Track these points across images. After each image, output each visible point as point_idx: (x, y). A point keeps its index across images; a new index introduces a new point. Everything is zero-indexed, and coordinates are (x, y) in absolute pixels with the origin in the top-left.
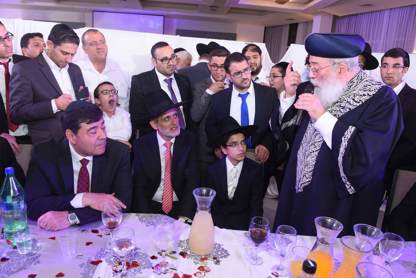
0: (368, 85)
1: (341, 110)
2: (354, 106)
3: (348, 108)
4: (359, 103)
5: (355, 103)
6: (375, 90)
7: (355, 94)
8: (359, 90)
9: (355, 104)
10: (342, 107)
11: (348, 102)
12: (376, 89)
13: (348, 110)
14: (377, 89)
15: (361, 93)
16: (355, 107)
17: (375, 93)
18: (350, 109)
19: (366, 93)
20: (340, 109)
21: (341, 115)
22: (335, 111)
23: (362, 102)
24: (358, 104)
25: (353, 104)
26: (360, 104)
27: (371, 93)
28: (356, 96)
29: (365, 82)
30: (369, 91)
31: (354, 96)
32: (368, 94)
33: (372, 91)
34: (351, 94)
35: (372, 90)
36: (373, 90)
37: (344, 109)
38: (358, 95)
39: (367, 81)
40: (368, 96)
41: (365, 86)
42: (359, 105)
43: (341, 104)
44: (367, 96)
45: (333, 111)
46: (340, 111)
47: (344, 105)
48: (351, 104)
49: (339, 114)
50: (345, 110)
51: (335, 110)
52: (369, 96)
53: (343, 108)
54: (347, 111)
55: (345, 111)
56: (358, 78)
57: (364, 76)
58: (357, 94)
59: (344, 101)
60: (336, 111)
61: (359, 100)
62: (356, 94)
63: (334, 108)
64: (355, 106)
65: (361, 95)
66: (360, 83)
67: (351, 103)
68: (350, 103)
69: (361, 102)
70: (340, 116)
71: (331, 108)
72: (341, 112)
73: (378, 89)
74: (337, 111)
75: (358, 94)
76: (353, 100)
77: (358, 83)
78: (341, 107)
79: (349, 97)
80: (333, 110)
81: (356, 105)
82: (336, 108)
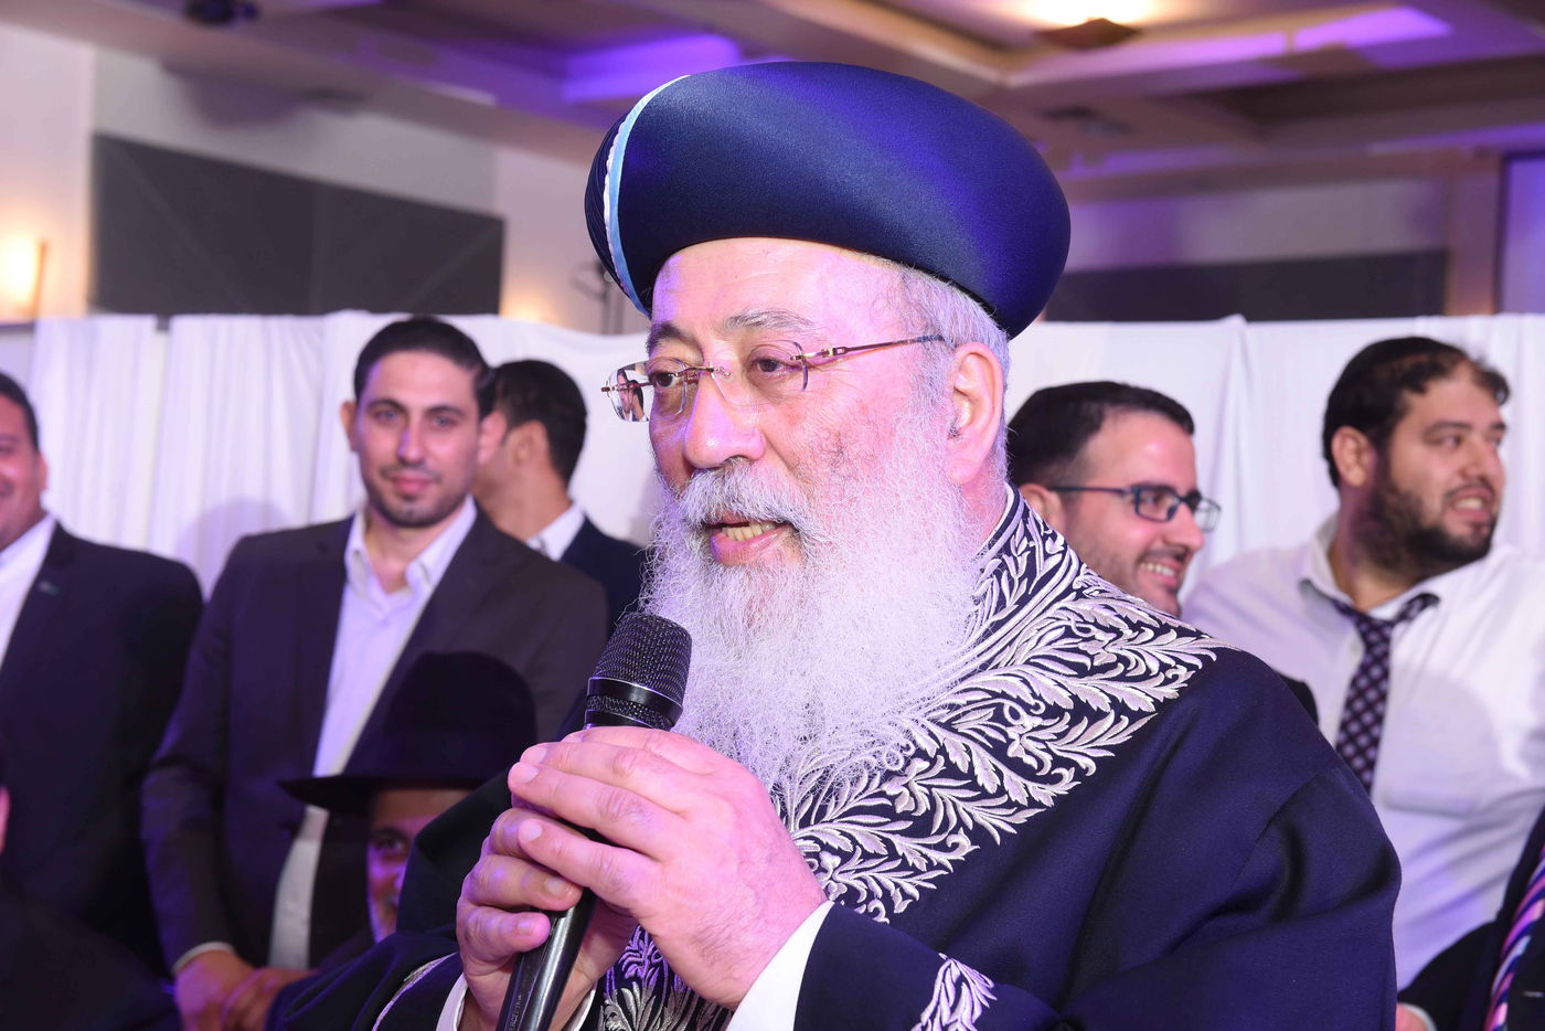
0: (1096, 624)
1: (903, 845)
2: (1009, 804)
3: (961, 823)
4: (1054, 779)
5: (1020, 780)
6: (1164, 667)
7: (1004, 695)
8: (1030, 669)
9: (1016, 787)
10: (906, 816)
11: (951, 771)
12: (1173, 663)
13: (966, 845)
14: (1179, 661)
15: (1054, 688)
16: (1021, 818)
17: (1170, 692)
18: (978, 833)
19: (1092, 691)
20: (885, 841)
21: (905, 896)
22: (846, 857)
23: (1080, 773)
24: (1046, 794)
25: (1001, 791)
26: (1062, 788)
27: (1140, 698)
28: (1015, 715)
29: (1066, 602)
30: (1122, 678)
31: (998, 716)
32: (1119, 707)
33: (1147, 676)
34: (961, 700)
35: (1141, 671)
36: (1155, 667)
37: (927, 834)
38: (1027, 707)
39: (1080, 595)
40: (1117, 720)
41: (1068, 633)
42: (1057, 798)
43: (891, 788)
44: (1111, 718)
45: (830, 861)
46: (893, 854)
47: (925, 805)
48: (985, 795)
49: (891, 886)
50: (942, 847)
51: (847, 846)
52: (1125, 720)
53: (920, 827)
54: (958, 855)
55: (936, 856)
56: (1003, 566)
57: (1047, 556)
58: (1019, 701)
59: (908, 762)
60: (854, 863)
61: (1047, 758)
62: (1008, 704)
63: (830, 833)
64: (1021, 808)
65: (1054, 712)
66: (1023, 601)
67: (980, 781)
68: (974, 786)
69: (1068, 774)
70: (901, 906)
71: (806, 832)
72: (904, 866)
73: (1190, 667)
74: (866, 856)
75: (1032, 702)
76: (998, 750)
77: (1011, 604)
78: (895, 817)
79: (948, 726)
80: (826, 847)
81: (1033, 803)
82: (848, 828)
